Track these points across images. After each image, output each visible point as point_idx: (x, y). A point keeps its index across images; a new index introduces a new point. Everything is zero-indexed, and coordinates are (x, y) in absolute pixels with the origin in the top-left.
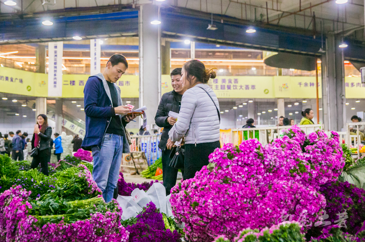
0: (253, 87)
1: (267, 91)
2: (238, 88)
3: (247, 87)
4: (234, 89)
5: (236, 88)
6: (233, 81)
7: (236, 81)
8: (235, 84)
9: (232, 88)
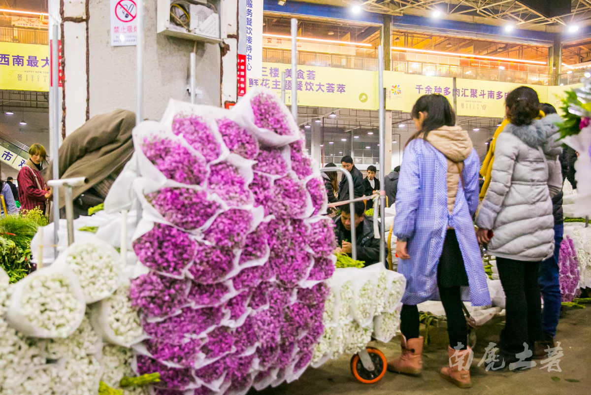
0: (341, 88)
1: (364, 97)
2: (315, 88)
3: (330, 88)
4: (307, 89)
5: (311, 88)
6: (305, 75)
7: (311, 74)
8: (309, 81)
9: (304, 88)
